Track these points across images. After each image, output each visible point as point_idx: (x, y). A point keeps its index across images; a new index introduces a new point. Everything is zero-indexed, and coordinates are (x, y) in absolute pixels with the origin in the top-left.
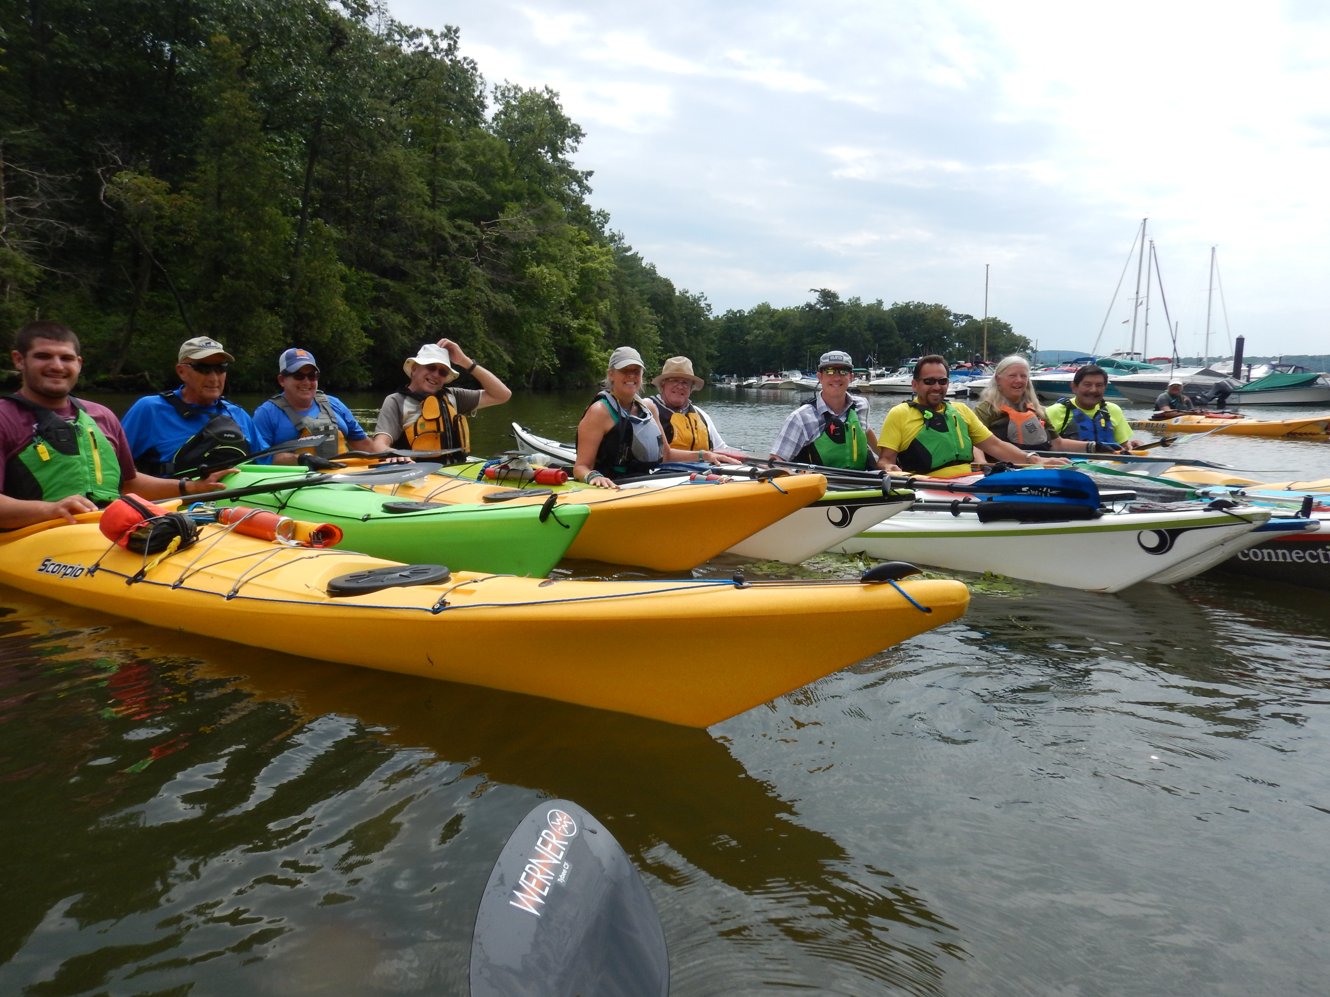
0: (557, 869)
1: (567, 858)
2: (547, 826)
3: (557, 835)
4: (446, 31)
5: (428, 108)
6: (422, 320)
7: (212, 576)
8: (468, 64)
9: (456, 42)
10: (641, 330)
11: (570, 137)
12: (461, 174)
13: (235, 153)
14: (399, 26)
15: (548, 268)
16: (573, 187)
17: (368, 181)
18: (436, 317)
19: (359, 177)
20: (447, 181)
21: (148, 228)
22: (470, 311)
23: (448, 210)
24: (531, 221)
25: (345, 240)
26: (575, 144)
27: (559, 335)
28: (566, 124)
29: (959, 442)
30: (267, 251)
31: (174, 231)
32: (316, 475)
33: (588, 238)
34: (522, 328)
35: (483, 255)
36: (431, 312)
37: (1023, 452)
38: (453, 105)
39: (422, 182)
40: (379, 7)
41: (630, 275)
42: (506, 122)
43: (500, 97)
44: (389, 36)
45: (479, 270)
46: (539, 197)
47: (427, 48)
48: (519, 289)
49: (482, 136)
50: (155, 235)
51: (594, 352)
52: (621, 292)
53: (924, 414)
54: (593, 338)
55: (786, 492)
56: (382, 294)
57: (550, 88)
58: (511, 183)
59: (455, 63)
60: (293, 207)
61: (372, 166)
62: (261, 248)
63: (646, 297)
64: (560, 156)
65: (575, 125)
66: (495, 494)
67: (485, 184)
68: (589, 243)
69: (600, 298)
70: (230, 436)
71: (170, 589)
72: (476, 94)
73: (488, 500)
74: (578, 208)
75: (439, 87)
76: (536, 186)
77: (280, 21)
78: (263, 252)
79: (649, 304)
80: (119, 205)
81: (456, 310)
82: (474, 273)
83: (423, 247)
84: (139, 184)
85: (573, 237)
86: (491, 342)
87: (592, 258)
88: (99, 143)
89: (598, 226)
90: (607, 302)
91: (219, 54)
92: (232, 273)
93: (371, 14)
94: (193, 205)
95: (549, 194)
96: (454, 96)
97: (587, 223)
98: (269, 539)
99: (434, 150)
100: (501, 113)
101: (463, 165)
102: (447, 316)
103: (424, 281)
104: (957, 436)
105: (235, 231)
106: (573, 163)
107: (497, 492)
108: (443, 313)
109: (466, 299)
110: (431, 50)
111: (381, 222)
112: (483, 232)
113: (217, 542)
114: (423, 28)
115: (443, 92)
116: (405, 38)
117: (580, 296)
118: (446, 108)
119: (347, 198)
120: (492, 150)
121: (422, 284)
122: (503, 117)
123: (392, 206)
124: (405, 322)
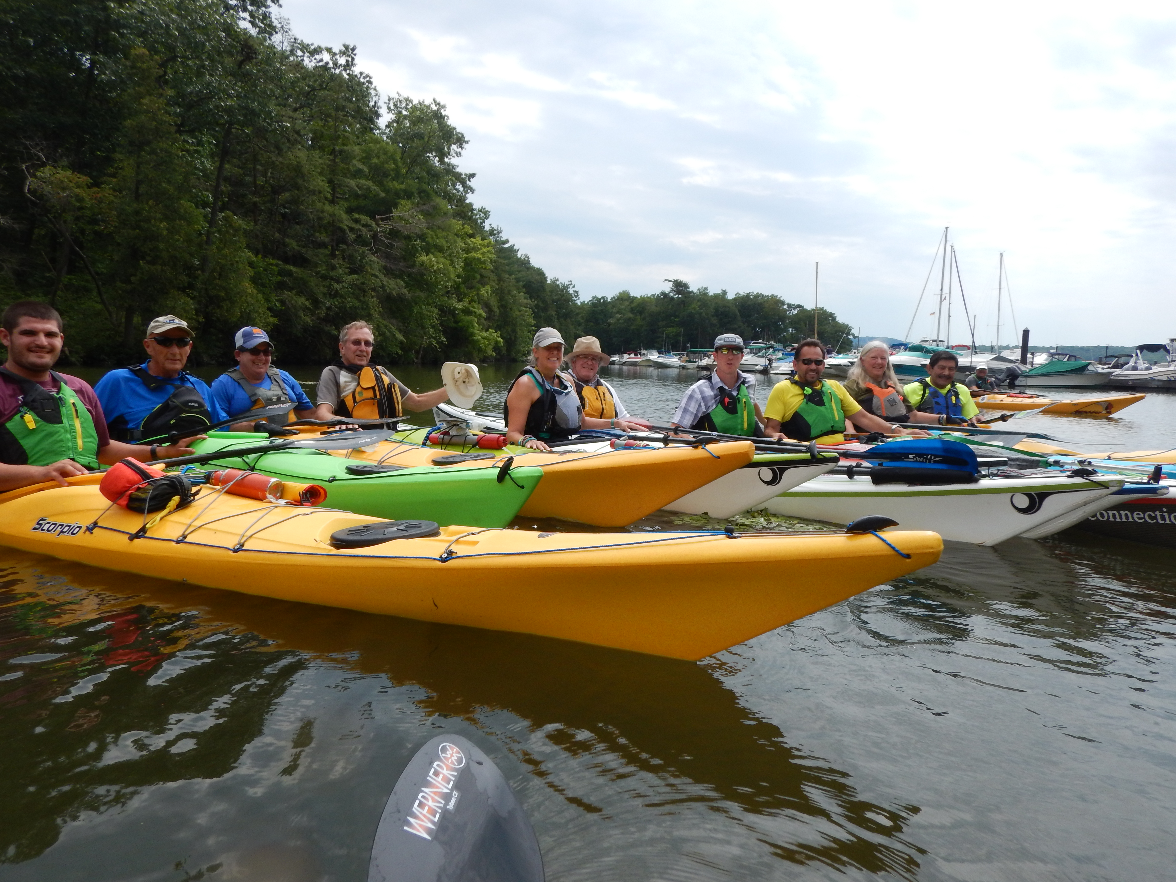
0: (447, 797)
1: (456, 787)
2: (438, 758)
3: (447, 766)
4: (344, 49)
5: (329, 115)
6: (322, 302)
7: (216, 531)
8: (364, 78)
9: (353, 59)
10: (517, 313)
11: (455, 144)
12: (357, 174)
13: (153, 152)
14: (302, 43)
15: (436, 257)
16: (457, 187)
17: (273, 178)
18: (335, 300)
19: (265, 175)
20: (345, 180)
21: (69, 217)
22: (366, 294)
23: (346, 205)
24: (422, 217)
25: (252, 231)
26: (459, 150)
27: (445, 316)
28: (452, 132)
29: (834, 415)
30: (181, 239)
31: (93, 221)
32: (279, 441)
33: (471, 232)
34: (413, 310)
35: (378, 245)
36: (330, 294)
37: (888, 424)
38: (350, 114)
39: (323, 181)
40: (282, 27)
41: (508, 265)
42: (397, 130)
43: (392, 108)
44: (292, 52)
45: (374, 258)
46: (428, 196)
47: (327, 63)
48: (409, 275)
49: (377, 141)
50: (76, 224)
51: (476, 332)
52: (500, 280)
53: (804, 390)
54: (476, 319)
55: (719, 457)
56: (286, 279)
57: (438, 101)
58: (402, 183)
59: (352, 77)
60: (203, 201)
61: (278, 166)
62: (177, 237)
63: (521, 283)
64: (446, 160)
65: (459, 133)
66: (443, 458)
67: (381, 184)
68: (472, 236)
69: (482, 284)
70: (194, 404)
71: (174, 544)
72: (372, 104)
73: (436, 463)
74: (462, 205)
75: (338, 98)
76: (425, 186)
77: (195, 38)
78: (178, 240)
79: (524, 290)
80: (41, 197)
81: (353, 294)
82: (370, 261)
83: (323, 237)
84: (62, 179)
85: (458, 231)
86: (385, 322)
87: (475, 249)
88: (24, 141)
89: (479, 221)
90: (488, 287)
91: (139, 64)
92: (148, 258)
93: (277, 33)
94: (112, 198)
95: (436, 193)
96: (352, 106)
97: (470, 218)
98: (260, 499)
99: (333, 152)
100: (393, 121)
101: (361, 166)
102: (346, 299)
103: (324, 268)
104: (832, 410)
105: (153, 221)
106: (458, 166)
107: (443, 456)
108: (342, 296)
109: (363, 283)
110: (331, 65)
111: (284, 215)
112: (378, 225)
113: (214, 501)
114: (323, 46)
115: (342, 102)
116: (307, 54)
117: (464, 282)
118: (345, 116)
119: (254, 193)
120: (385, 153)
121: (322, 269)
122: (395, 124)
123: (295, 201)
124: (307, 303)
